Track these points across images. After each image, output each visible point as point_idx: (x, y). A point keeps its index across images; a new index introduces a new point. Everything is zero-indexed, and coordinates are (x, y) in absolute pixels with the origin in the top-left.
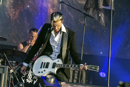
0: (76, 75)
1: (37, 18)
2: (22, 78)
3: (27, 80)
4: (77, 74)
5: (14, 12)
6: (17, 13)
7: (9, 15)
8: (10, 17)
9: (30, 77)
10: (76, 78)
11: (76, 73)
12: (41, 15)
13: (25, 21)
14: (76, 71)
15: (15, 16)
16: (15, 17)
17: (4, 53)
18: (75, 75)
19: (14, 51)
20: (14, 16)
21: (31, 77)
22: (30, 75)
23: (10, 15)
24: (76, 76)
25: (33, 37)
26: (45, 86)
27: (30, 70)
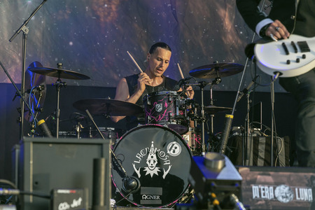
0: (262, 148)
1: (164, 15)
2: (134, 166)
3: (147, 169)
4: (264, 146)
5: (106, 6)
6: (114, 8)
7: (94, 12)
8: (98, 17)
9: (152, 162)
10: (262, 154)
11: (262, 144)
12: (172, 7)
13: (136, 25)
14: (260, 139)
15: (109, 14)
16: (109, 18)
17: (87, 111)
18: (260, 147)
19: (108, 104)
20: (106, 13)
21: (155, 162)
22: (152, 157)
23: (98, 12)
24: (262, 152)
25: (162, 60)
26: (204, 179)
27: (152, 146)
